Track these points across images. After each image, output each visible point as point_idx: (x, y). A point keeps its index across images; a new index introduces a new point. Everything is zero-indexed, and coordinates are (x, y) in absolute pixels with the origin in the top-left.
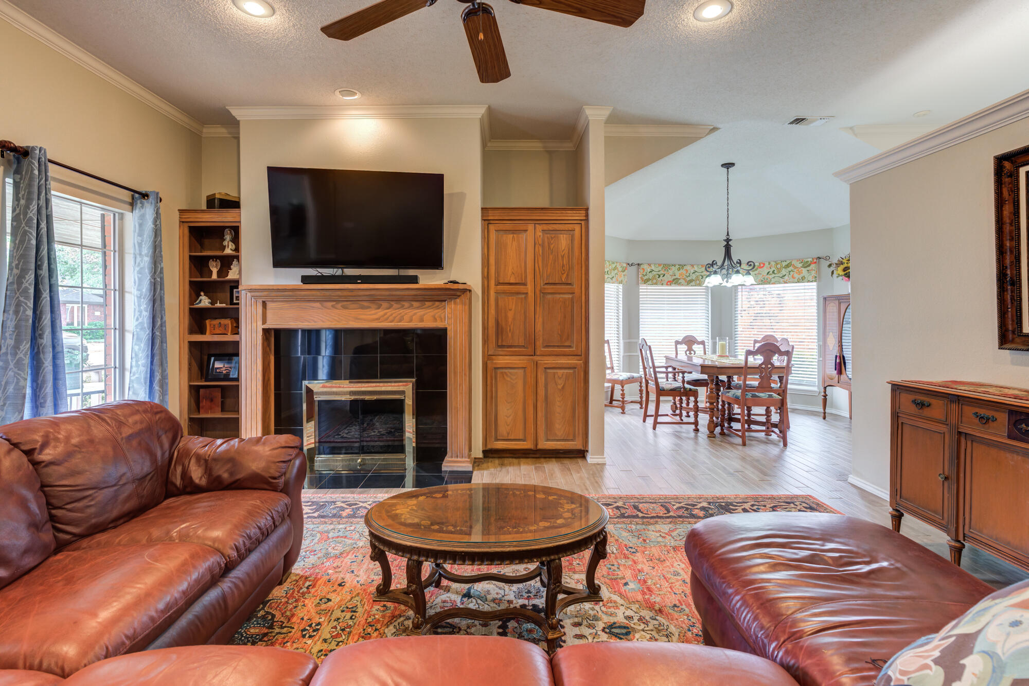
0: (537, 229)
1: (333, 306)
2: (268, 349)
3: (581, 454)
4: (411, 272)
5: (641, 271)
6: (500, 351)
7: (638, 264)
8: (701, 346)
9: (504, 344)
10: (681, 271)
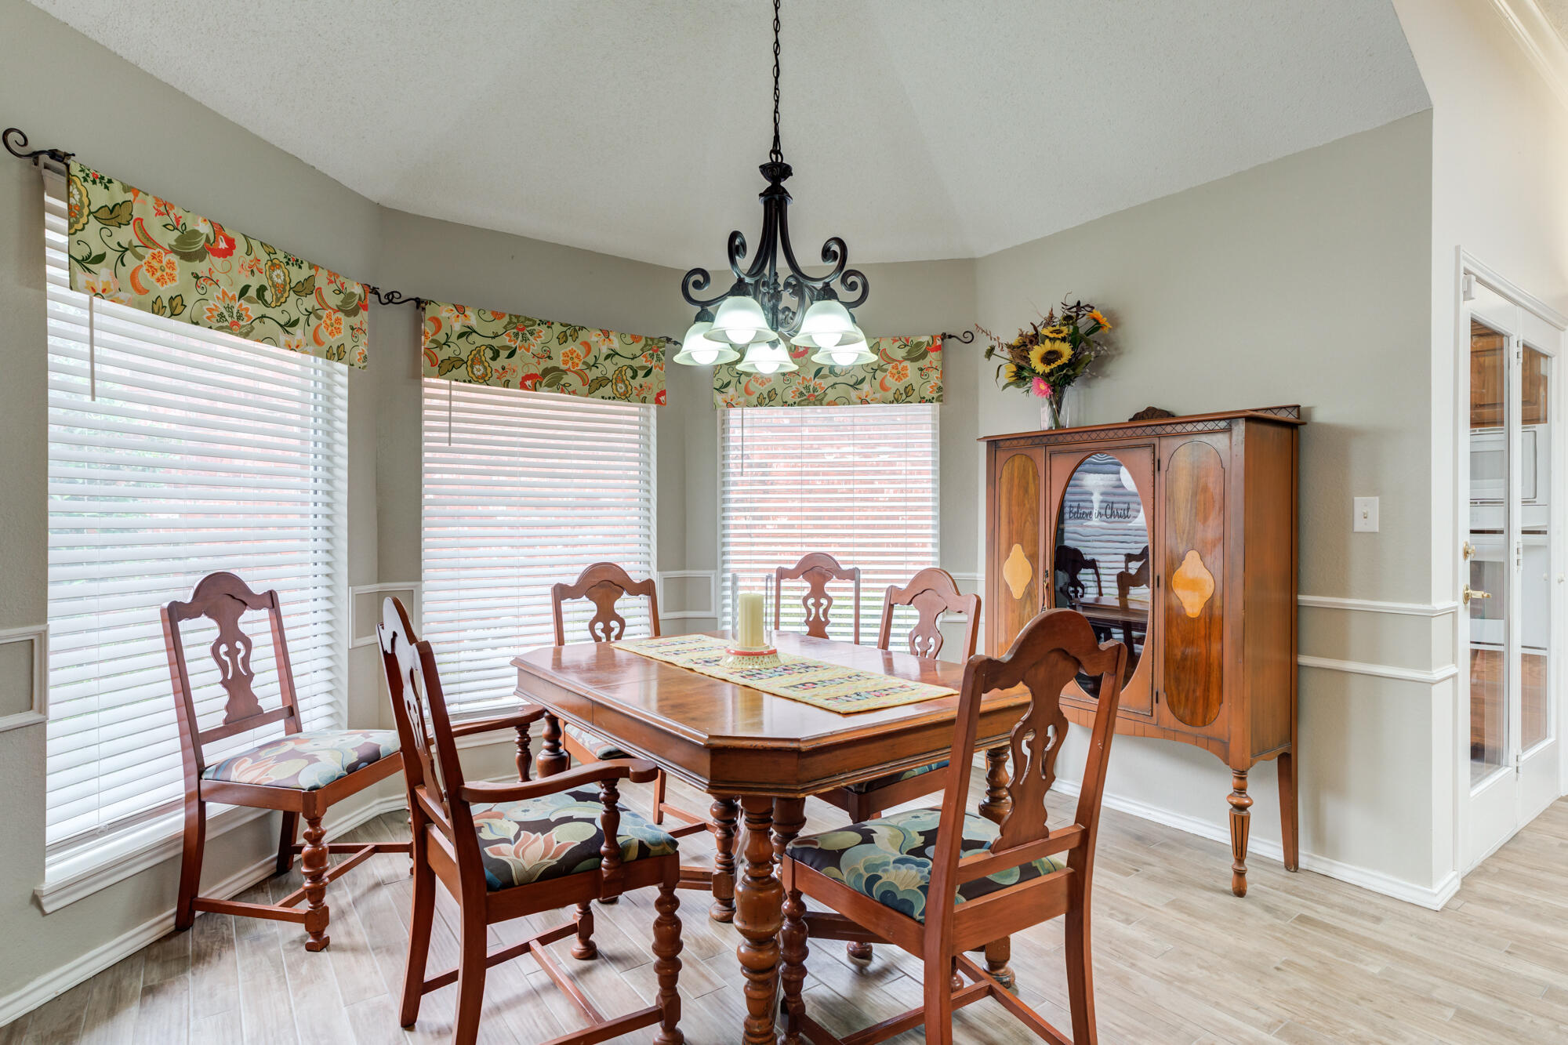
5: (428, 327)
7: (419, 303)
8: (643, 600)
10: (570, 346)
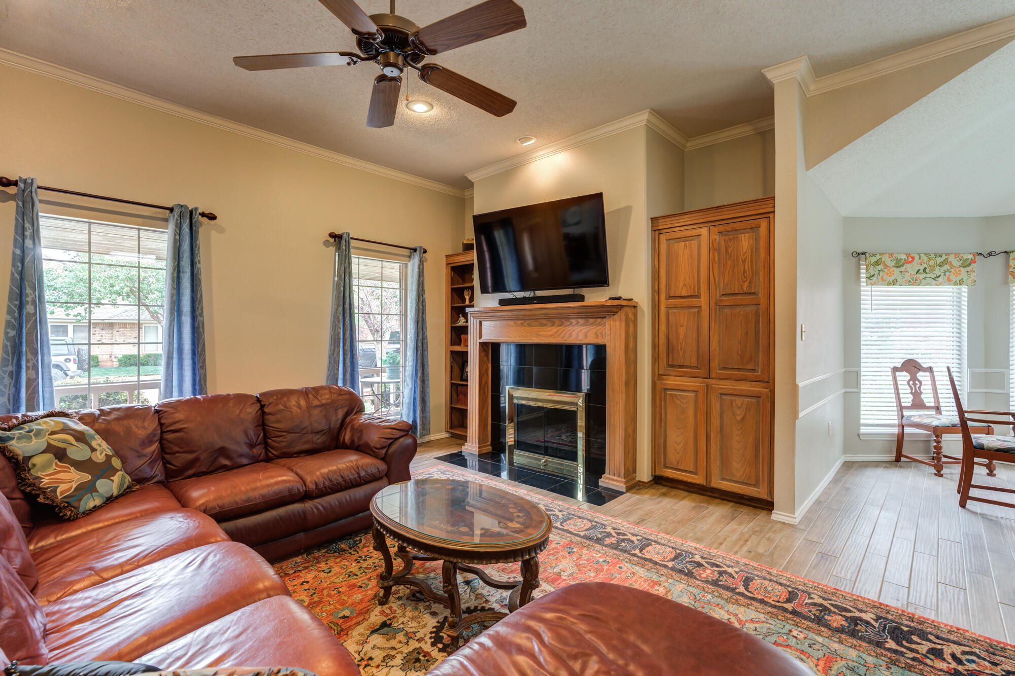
0: (711, 231)
1: (521, 324)
2: (486, 358)
3: (767, 506)
4: (578, 291)
5: (1012, 262)
6: (671, 371)
7: (1007, 254)
9: (675, 363)
